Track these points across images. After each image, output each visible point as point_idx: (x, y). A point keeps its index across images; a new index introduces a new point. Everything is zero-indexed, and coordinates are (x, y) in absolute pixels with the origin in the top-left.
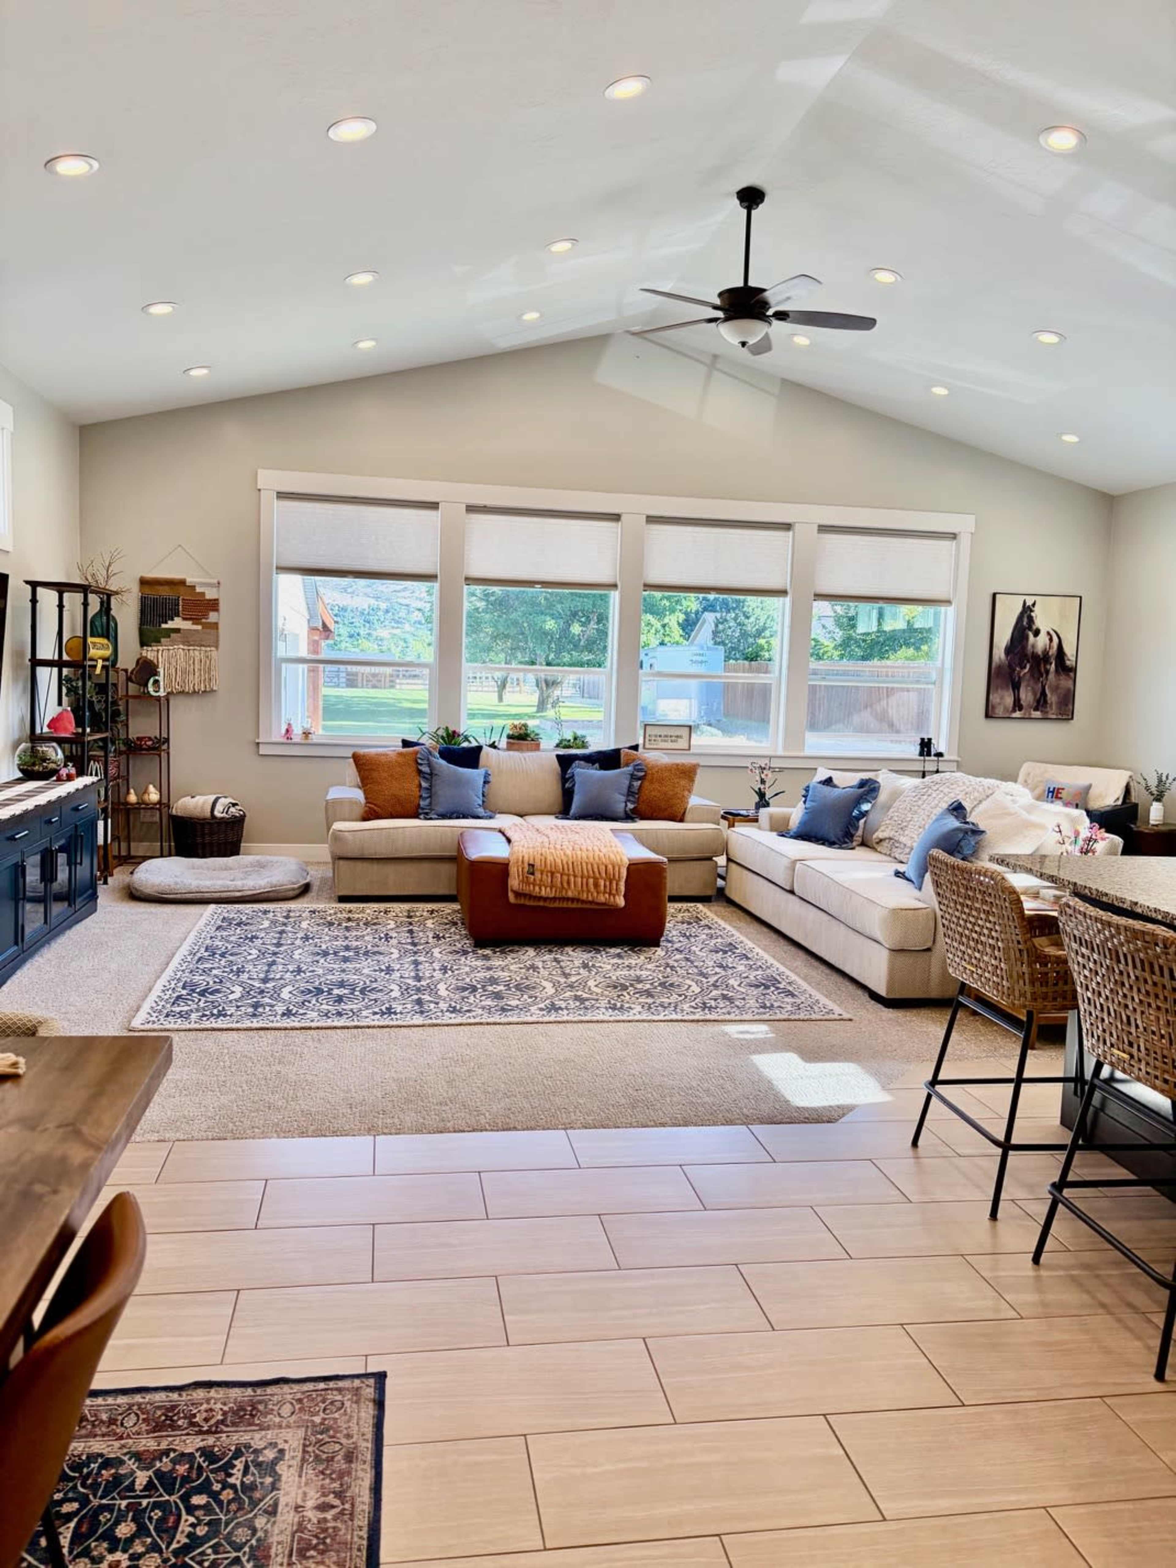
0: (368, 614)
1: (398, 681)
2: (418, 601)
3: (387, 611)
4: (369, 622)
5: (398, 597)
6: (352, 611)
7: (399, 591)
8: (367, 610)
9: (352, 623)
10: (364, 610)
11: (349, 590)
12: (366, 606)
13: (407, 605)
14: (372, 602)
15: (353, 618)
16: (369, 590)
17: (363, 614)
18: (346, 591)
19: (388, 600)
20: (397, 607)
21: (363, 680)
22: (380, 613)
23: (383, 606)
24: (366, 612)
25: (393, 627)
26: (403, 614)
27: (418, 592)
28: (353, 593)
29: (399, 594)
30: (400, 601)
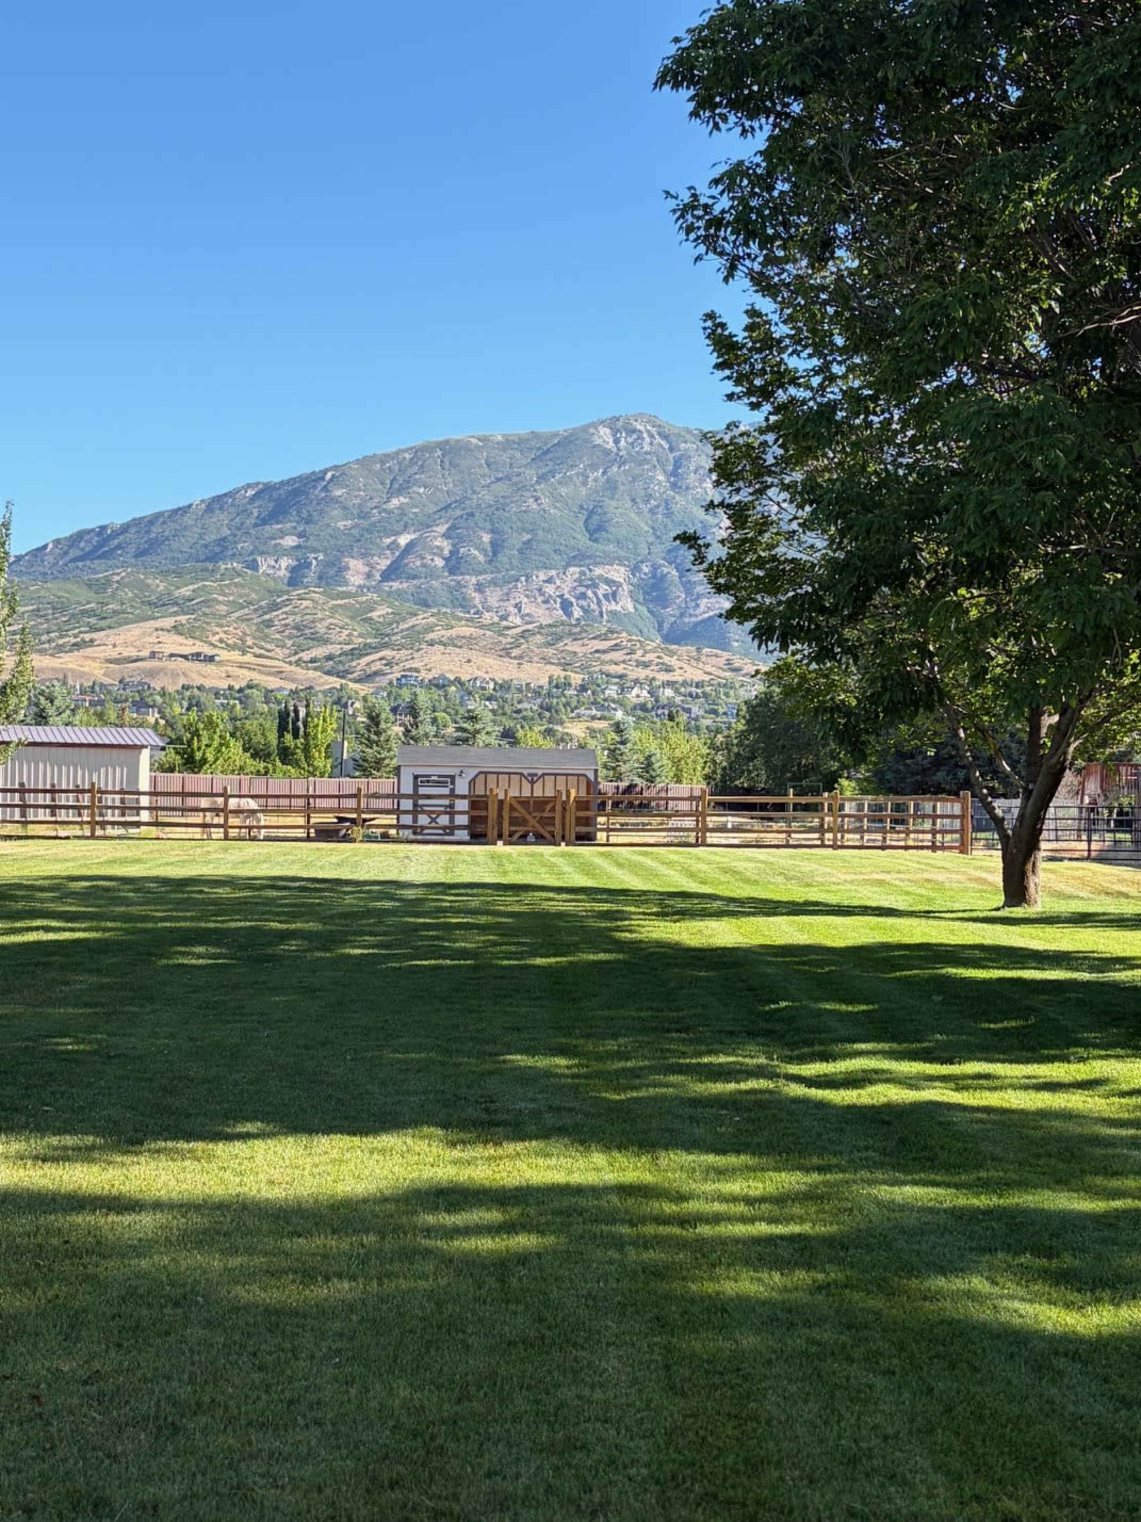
0: (549, 695)
1: (601, 820)
2: (640, 669)
3: (583, 688)
4: (548, 709)
5: (603, 663)
6: (520, 690)
7: (605, 652)
8: (546, 686)
9: (518, 711)
10: (541, 687)
11: (515, 652)
12: (544, 681)
13: (621, 677)
14: (557, 672)
15: (520, 702)
16: (550, 651)
17: (539, 694)
18: (508, 655)
19: (583, 668)
20: (601, 679)
21: (500, 816)
22: (571, 692)
23: (577, 679)
24: (544, 692)
25: (593, 718)
26: (612, 692)
27: (640, 653)
28: (521, 657)
29: (604, 657)
30: (607, 668)
